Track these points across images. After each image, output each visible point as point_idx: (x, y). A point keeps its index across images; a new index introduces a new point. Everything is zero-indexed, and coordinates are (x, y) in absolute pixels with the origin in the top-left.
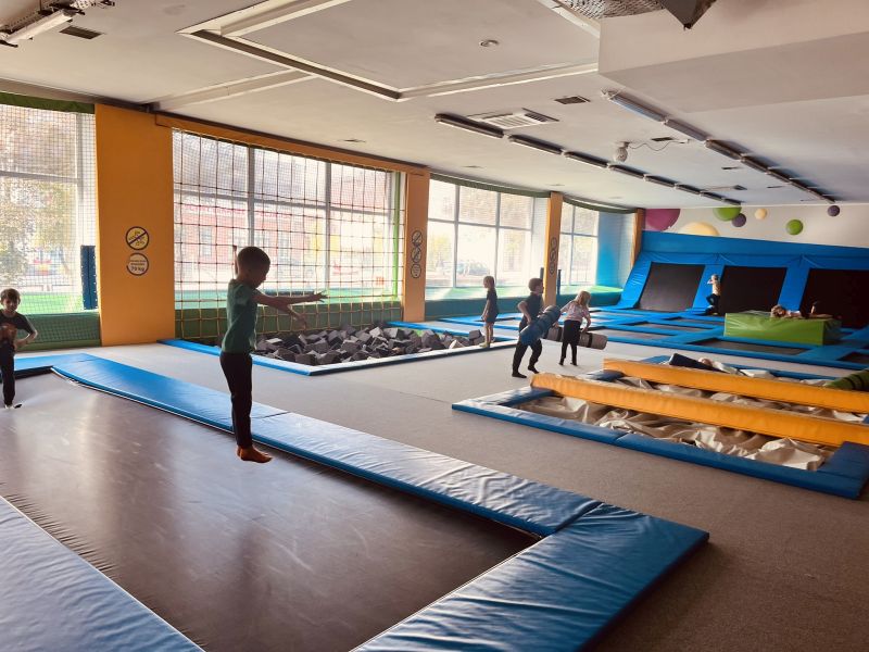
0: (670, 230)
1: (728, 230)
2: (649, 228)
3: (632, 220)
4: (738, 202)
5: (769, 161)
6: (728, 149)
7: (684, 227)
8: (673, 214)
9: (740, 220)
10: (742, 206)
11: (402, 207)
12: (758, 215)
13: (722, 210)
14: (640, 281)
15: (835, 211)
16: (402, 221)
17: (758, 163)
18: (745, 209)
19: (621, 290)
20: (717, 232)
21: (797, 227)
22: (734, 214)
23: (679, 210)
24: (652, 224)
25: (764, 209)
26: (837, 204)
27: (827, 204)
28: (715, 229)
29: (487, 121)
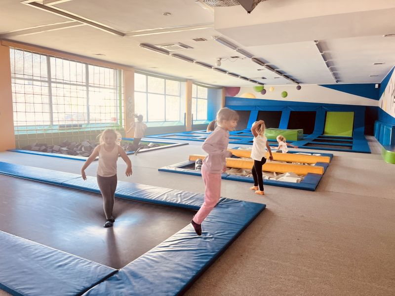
0: (237, 96)
1: (259, 96)
3: (221, 91)
4: (263, 84)
5: (275, 67)
6: (260, 62)
7: (242, 95)
8: (237, 89)
9: (264, 92)
10: (265, 85)
11: (122, 85)
12: (271, 90)
13: (257, 88)
15: (299, 88)
16: (122, 92)
17: (271, 68)
18: (265, 87)
20: (255, 97)
21: (285, 94)
22: (261, 89)
23: (239, 88)
24: (229, 94)
25: (272, 87)
26: (300, 85)
27: (296, 85)
28: (254, 95)
29: (163, 47)
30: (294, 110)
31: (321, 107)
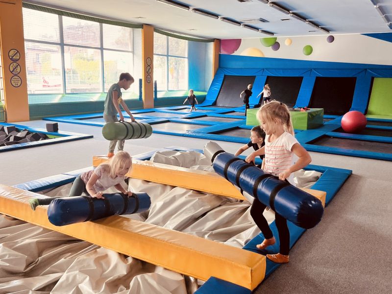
0: (236, 53)
1: (270, 53)
2: (223, 52)
3: (212, 46)
4: (273, 34)
7: (243, 51)
8: (237, 43)
9: (276, 46)
12: (287, 43)
13: (266, 40)
14: (217, 88)
15: (332, 39)
18: (279, 38)
19: (205, 93)
20: (263, 54)
21: (309, 50)
22: (273, 42)
23: (241, 40)
24: (225, 50)
25: (289, 38)
26: (331, 34)
27: (328, 35)
28: (260, 51)
30: (321, 76)
31: (366, 70)
